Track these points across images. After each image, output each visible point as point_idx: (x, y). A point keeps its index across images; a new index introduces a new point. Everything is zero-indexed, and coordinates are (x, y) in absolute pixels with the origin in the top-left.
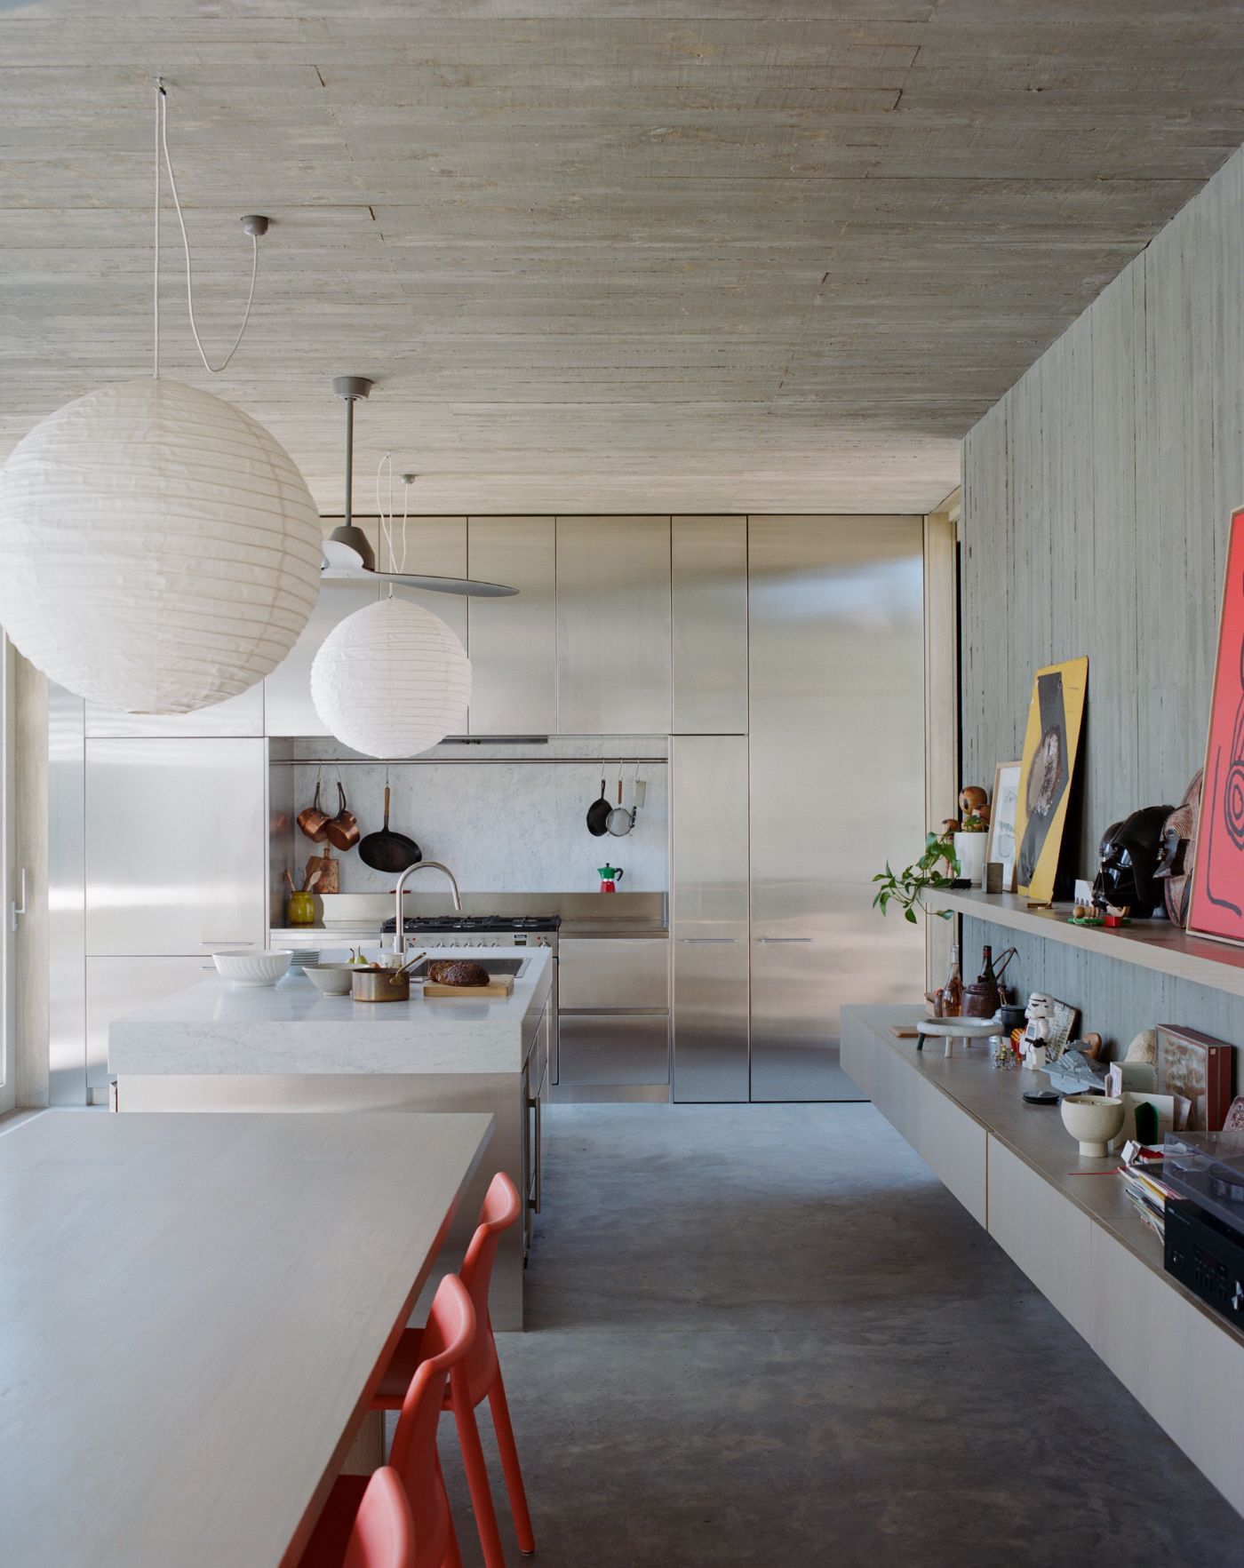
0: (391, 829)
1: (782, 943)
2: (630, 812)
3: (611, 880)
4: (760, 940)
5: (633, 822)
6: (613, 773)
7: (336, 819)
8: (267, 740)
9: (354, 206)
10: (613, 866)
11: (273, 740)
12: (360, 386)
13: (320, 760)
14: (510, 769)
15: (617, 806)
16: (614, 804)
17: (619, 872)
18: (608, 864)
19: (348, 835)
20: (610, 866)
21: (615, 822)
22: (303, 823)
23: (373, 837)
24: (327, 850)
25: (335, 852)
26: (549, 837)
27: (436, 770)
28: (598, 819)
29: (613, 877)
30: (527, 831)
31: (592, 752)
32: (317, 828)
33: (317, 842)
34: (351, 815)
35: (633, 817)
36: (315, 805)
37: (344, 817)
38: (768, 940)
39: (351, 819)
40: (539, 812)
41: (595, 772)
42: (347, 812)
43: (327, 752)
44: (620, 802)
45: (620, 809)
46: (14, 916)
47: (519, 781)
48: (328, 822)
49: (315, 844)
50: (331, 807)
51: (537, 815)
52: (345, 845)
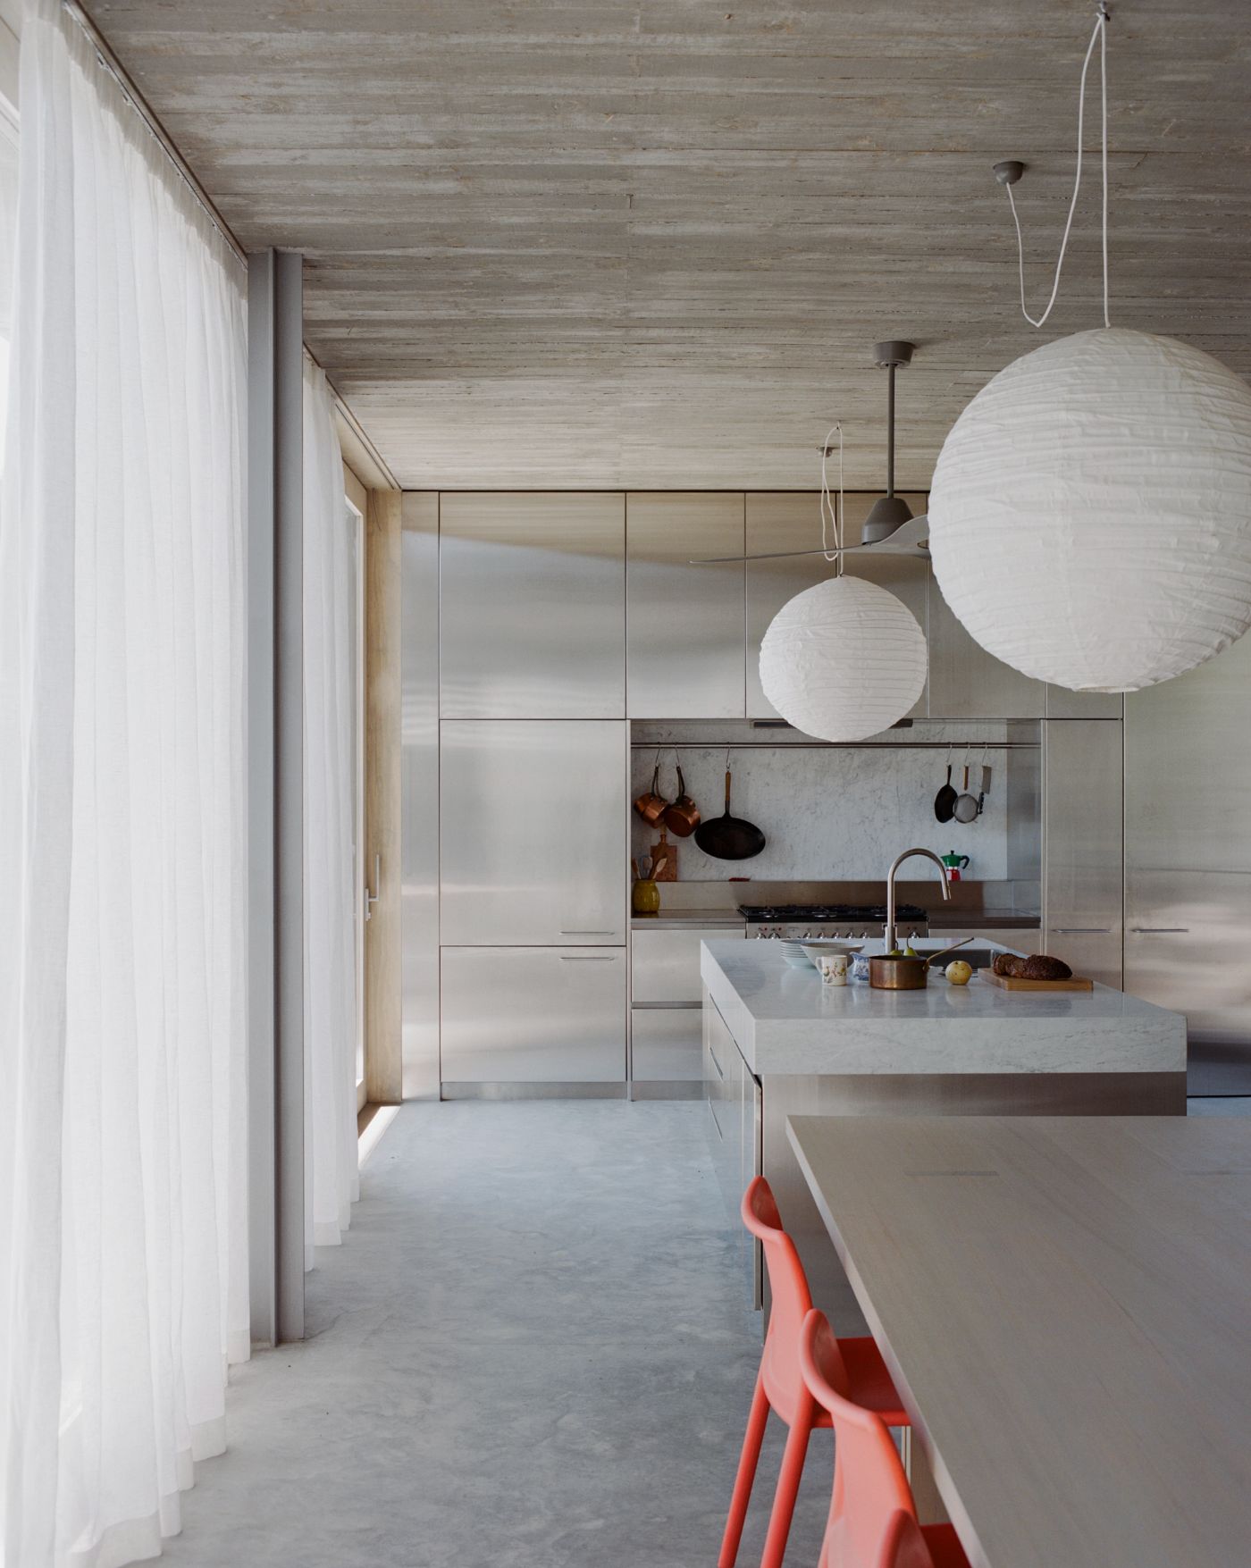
0: (732, 814)
1: (1157, 934)
2: (977, 798)
3: (956, 868)
4: (1134, 931)
5: (981, 808)
6: (960, 757)
7: (676, 804)
8: (629, 722)
9: (1130, 152)
10: (958, 853)
11: (634, 722)
12: (903, 352)
13: (659, 743)
14: (850, 754)
15: (963, 792)
16: (960, 791)
17: (965, 860)
18: (952, 852)
19: (690, 820)
20: (955, 853)
21: (960, 808)
22: (642, 809)
23: (714, 822)
24: (663, 837)
25: (672, 838)
26: (889, 823)
27: (774, 754)
28: (945, 805)
29: (958, 865)
30: (867, 818)
31: (934, 736)
32: (657, 814)
33: (655, 828)
34: (691, 800)
35: (980, 804)
36: (653, 790)
37: (684, 801)
38: (1142, 931)
39: (691, 803)
40: (880, 798)
41: (941, 757)
42: (686, 797)
43: (661, 735)
44: (966, 788)
45: (966, 795)
46: (367, 904)
47: (859, 767)
48: (669, 807)
49: (652, 829)
50: (670, 792)
51: (877, 800)
52: (682, 831)
